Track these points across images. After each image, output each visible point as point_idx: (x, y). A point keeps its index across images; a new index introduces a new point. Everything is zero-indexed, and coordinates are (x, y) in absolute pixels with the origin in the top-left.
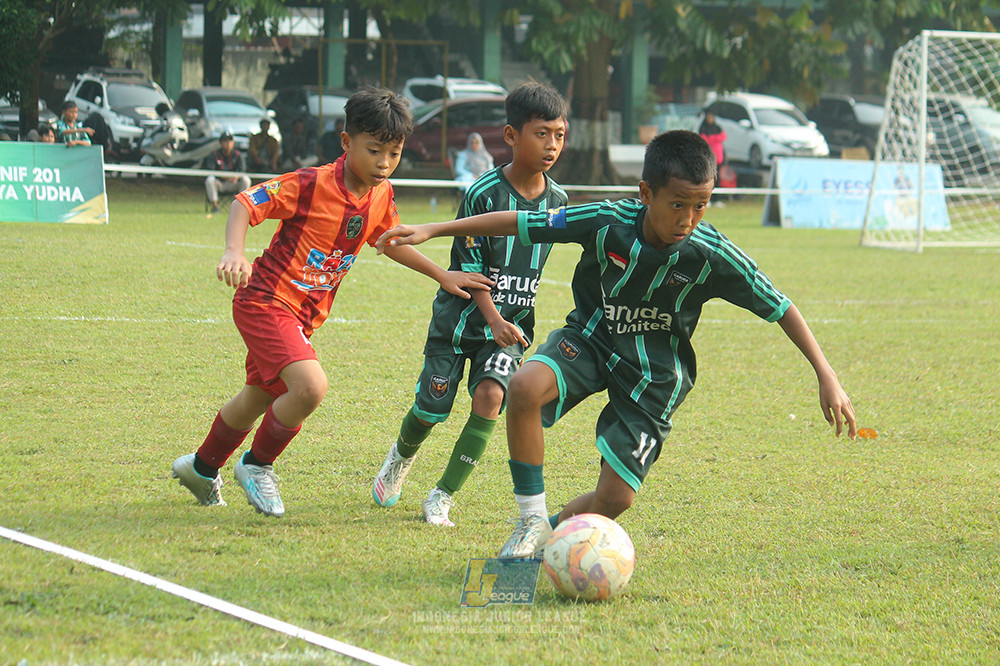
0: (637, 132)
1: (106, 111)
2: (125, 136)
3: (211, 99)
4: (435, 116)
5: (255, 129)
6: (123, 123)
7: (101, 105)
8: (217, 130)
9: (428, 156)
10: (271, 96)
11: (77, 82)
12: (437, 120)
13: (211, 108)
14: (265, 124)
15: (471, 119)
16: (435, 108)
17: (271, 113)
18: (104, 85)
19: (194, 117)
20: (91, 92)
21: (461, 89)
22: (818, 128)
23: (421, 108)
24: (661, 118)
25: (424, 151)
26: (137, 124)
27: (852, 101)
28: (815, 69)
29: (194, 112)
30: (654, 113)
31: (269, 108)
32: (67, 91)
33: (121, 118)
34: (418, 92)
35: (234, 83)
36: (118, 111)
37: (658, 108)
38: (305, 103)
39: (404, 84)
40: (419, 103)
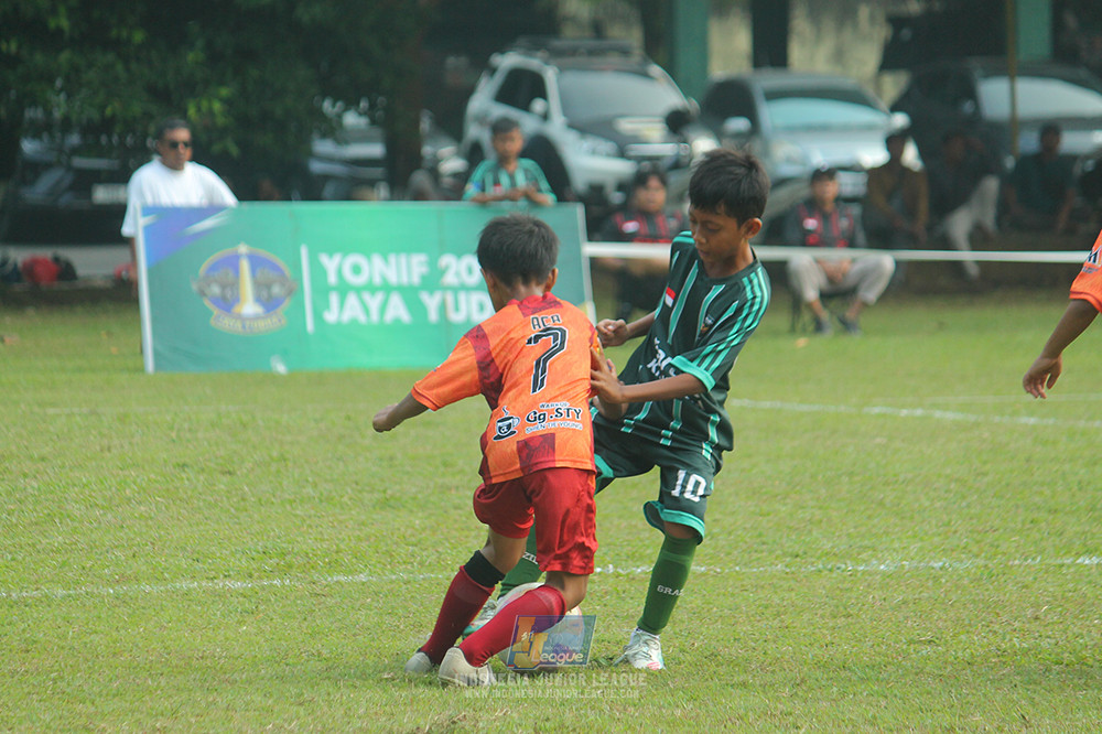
1: (557, 129)
2: (597, 178)
3: (774, 95)
5: (874, 155)
6: (594, 152)
7: (545, 117)
8: (790, 160)
10: (893, 85)
11: (493, 71)
13: (773, 115)
14: (894, 142)
17: (900, 120)
18: (550, 75)
19: (738, 135)
20: (520, 90)
26: (622, 154)
29: (738, 124)
31: (895, 108)
32: (469, 91)
33: (588, 143)
35: (812, 57)
36: (582, 128)
38: (971, 93)
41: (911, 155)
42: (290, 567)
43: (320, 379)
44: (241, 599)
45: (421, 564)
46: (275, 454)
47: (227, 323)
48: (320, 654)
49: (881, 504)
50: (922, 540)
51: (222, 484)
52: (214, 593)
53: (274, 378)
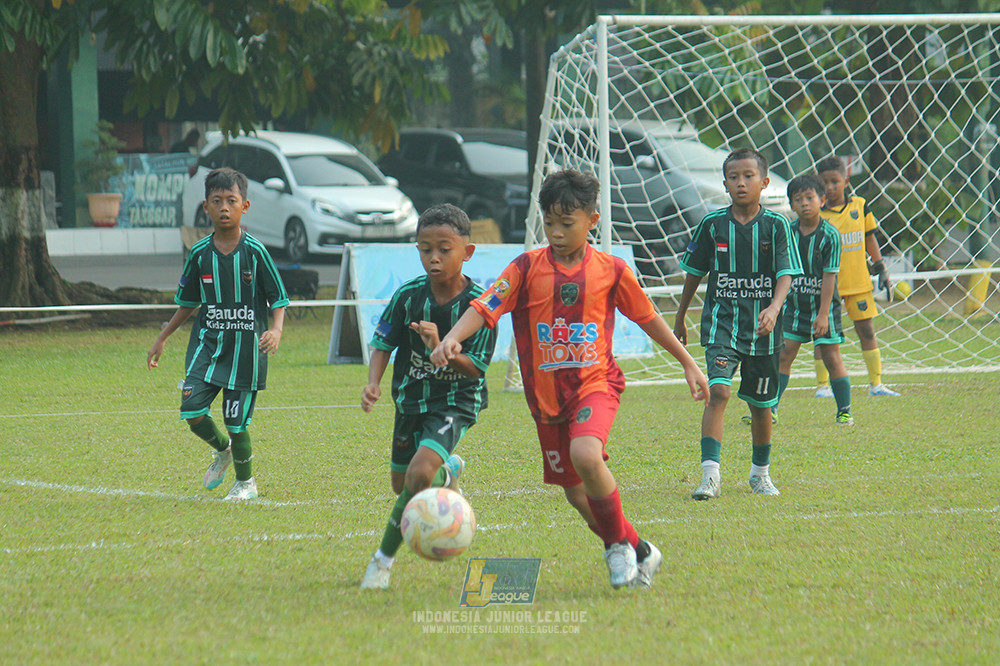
0: (86, 205)
22: (400, 187)
24: (126, 179)
27: (459, 139)
28: (393, 87)
30: (115, 171)
37: (119, 160)
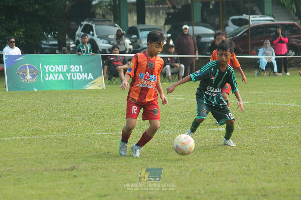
1: (95, 37)
2: (104, 48)
3: (142, 30)
4: (244, 33)
6: (103, 43)
7: (93, 35)
9: (242, 51)
10: (168, 28)
11: (81, 25)
12: (245, 34)
13: (142, 34)
15: (261, 33)
16: (245, 29)
17: (169, 35)
18: (94, 26)
19: (134, 38)
20: (88, 29)
21: (255, 20)
23: (237, 29)
25: (240, 49)
26: (109, 43)
29: (135, 36)
31: (168, 33)
32: (77, 29)
33: (102, 41)
34: (235, 22)
35: (150, 22)
36: (100, 37)
39: (229, 19)
40: (237, 27)
41: (171, 43)
42: (38, 133)
43: (44, 92)
44: (27, 141)
45: (67, 133)
46: (34, 109)
47: (24, 80)
48: (45, 153)
49: (166, 118)
50: (175, 126)
51: (23, 115)
52: (22, 140)
53: (34, 92)
